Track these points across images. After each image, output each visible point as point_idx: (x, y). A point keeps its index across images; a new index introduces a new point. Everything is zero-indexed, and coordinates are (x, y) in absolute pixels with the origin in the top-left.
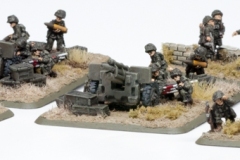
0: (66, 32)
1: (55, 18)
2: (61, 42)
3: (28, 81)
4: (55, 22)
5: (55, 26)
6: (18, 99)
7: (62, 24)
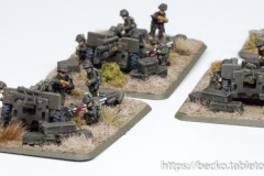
0: (166, 22)
1: (158, 10)
2: (162, 30)
3: (154, 74)
4: (158, 14)
5: (159, 17)
6: (149, 91)
7: (164, 15)
